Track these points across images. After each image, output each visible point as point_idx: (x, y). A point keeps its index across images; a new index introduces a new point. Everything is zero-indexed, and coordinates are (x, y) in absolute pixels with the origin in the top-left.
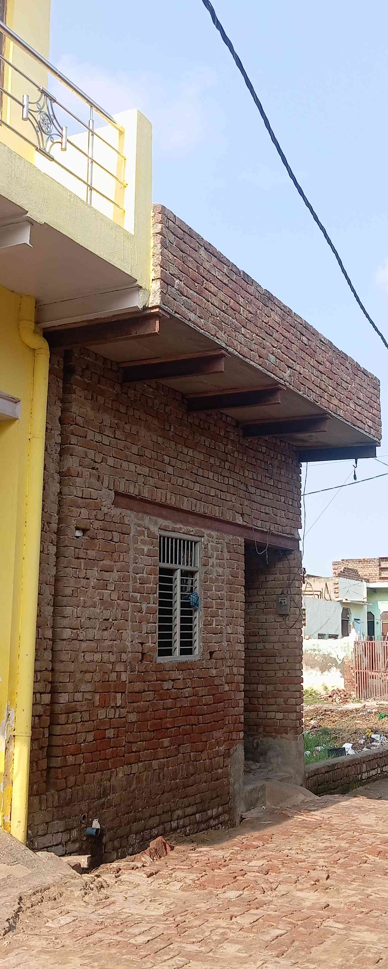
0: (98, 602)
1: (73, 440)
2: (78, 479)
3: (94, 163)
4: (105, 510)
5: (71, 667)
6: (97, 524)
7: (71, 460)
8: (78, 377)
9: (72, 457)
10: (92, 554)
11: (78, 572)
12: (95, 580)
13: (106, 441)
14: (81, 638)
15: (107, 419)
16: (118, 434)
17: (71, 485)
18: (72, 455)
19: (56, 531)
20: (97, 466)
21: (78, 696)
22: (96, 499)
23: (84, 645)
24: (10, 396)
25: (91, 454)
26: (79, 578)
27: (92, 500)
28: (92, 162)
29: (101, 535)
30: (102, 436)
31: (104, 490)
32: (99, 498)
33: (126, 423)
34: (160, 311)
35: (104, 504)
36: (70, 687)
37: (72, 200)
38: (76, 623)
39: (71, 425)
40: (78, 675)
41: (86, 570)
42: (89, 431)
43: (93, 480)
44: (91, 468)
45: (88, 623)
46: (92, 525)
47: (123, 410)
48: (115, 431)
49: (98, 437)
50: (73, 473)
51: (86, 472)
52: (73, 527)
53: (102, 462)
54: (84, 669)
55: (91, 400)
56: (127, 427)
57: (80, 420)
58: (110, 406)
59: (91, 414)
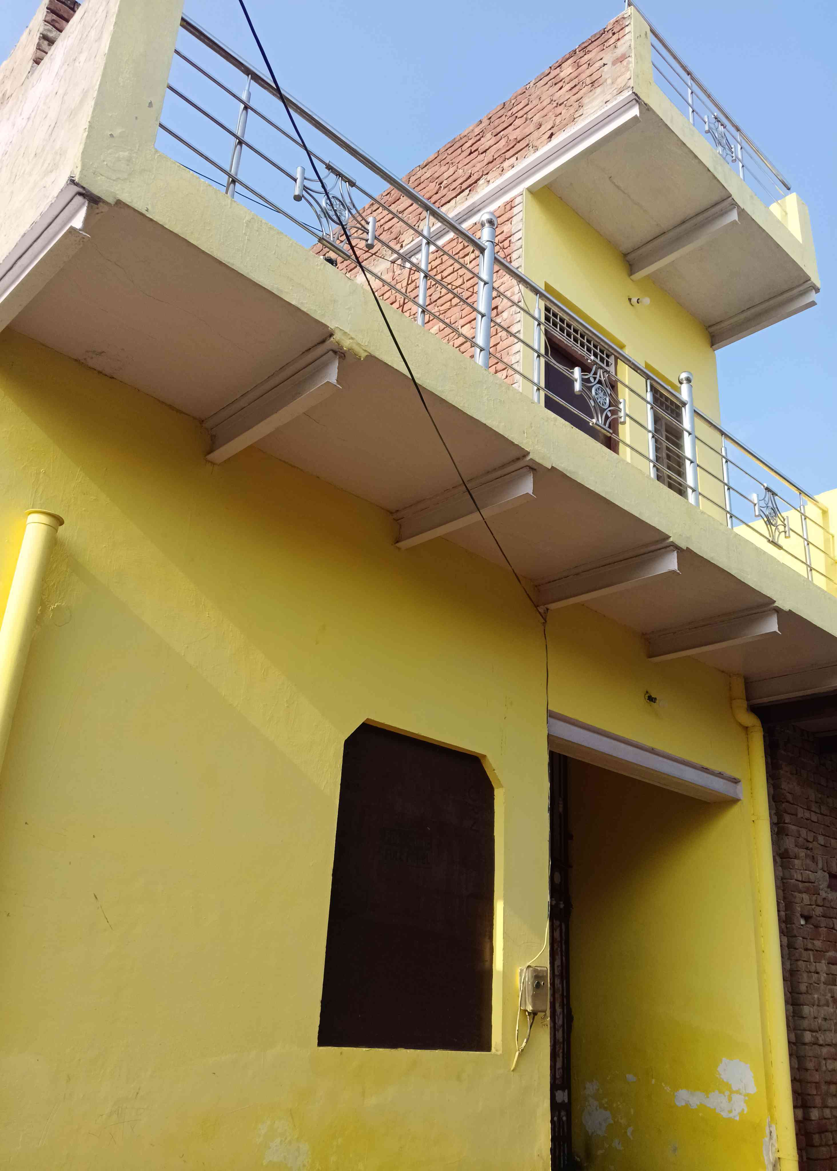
0: (830, 1000)
1: (787, 818)
2: (796, 862)
3: (810, 545)
4: (823, 894)
5: (817, 1077)
6: (819, 911)
7: (786, 840)
8: (783, 752)
10: (818, 944)
11: (808, 966)
12: (825, 975)
13: (814, 818)
14: (821, 1042)
15: (812, 794)
16: (824, 809)
17: (792, 868)
18: (787, 835)
19: (784, 919)
20: (810, 846)
21: (827, 1112)
22: (814, 883)
23: (825, 1050)
24: (732, 777)
25: (803, 832)
26: (810, 972)
27: (810, 884)
28: (807, 543)
29: (823, 922)
30: (810, 813)
31: (820, 872)
32: (817, 880)
33: (828, 797)
35: (821, 887)
36: (818, 1100)
38: (814, 1025)
39: (783, 802)
40: (824, 1087)
41: (815, 962)
42: (799, 808)
43: (809, 861)
44: (805, 849)
45: (825, 1025)
46: (814, 912)
47: (823, 782)
48: (820, 806)
49: (807, 815)
50: (791, 854)
51: (802, 853)
52: (798, 915)
53: (813, 841)
54: (828, 1079)
55: (796, 774)
56: (830, 800)
57: (790, 797)
58: (812, 780)
59: (798, 790)
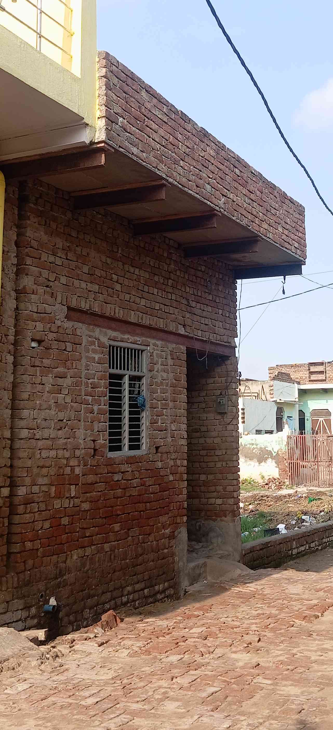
0: (53, 405)
1: (29, 261)
2: (33, 296)
3: (42, 13)
4: (58, 323)
5: (29, 463)
6: (51, 336)
7: (27, 279)
8: (32, 205)
9: (28, 276)
10: (46, 362)
11: (34, 379)
12: (50, 386)
13: (59, 262)
14: (37, 437)
15: (60, 243)
16: (70, 255)
17: (27, 301)
18: (27, 275)
19: (13, 342)
20: (51, 284)
21: (36, 489)
22: (51, 314)
23: (40, 443)
25: (45, 273)
26: (35, 384)
27: (46, 315)
28: (41, 13)
29: (55, 345)
30: (55, 258)
31: (57, 306)
32: (53, 312)
33: (77, 246)
34: (106, 145)
35: (57, 317)
36: (28, 481)
37: (22, 46)
38: (33, 424)
39: (27, 248)
40: (35, 470)
41: (41, 376)
42: (43, 253)
43: (47, 297)
44: (46, 286)
45: (44, 424)
46: (46, 337)
47: (74, 234)
48: (67, 253)
49: (52, 259)
50: (28, 290)
51: (41, 290)
52: (29, 339)
53: (55, 280)
54: (41, 464)
55: (45, 225)
56: (79, 249)
57: (34, 244)
58: (62, 231)
59: (45, 238)
